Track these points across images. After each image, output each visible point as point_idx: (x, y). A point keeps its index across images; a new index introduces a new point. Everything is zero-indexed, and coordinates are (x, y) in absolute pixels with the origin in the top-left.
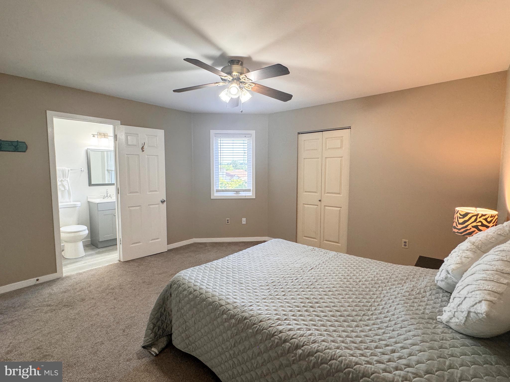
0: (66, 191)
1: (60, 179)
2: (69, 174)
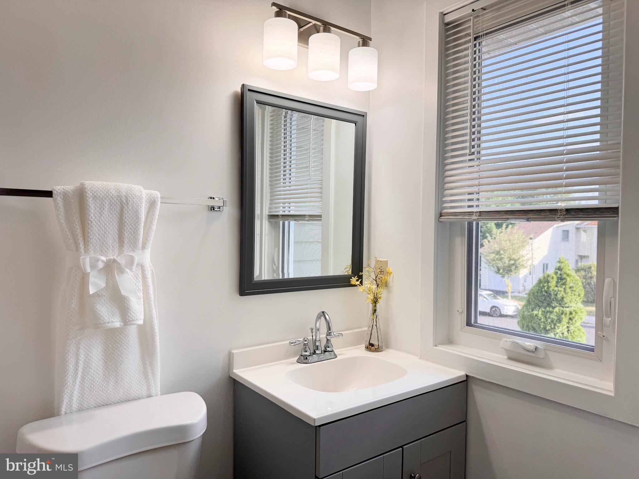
0: (134, 328)
2: (154, 227)
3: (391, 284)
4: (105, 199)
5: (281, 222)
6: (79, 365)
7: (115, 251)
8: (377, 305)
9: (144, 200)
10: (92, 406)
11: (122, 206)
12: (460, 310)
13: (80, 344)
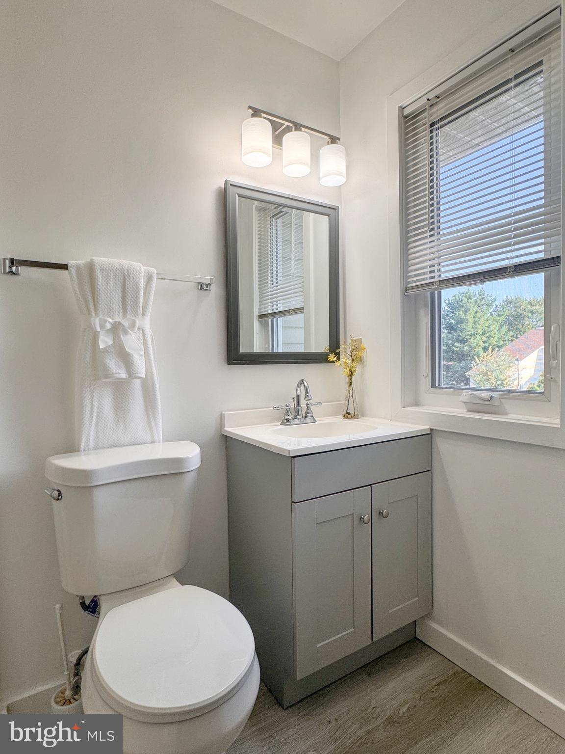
0: (138, 381)
1: (101, 317)
2: (152, 298)
3: (365, 359)
4: (111, 271)
5: (270, 320)
6: (94, 410)
7: (120, 316)
8: (353, 378)
9: (142, 274)
10: (105, 447)
11: (125, 277)
12: (426, 375)
13: (94, 392)
